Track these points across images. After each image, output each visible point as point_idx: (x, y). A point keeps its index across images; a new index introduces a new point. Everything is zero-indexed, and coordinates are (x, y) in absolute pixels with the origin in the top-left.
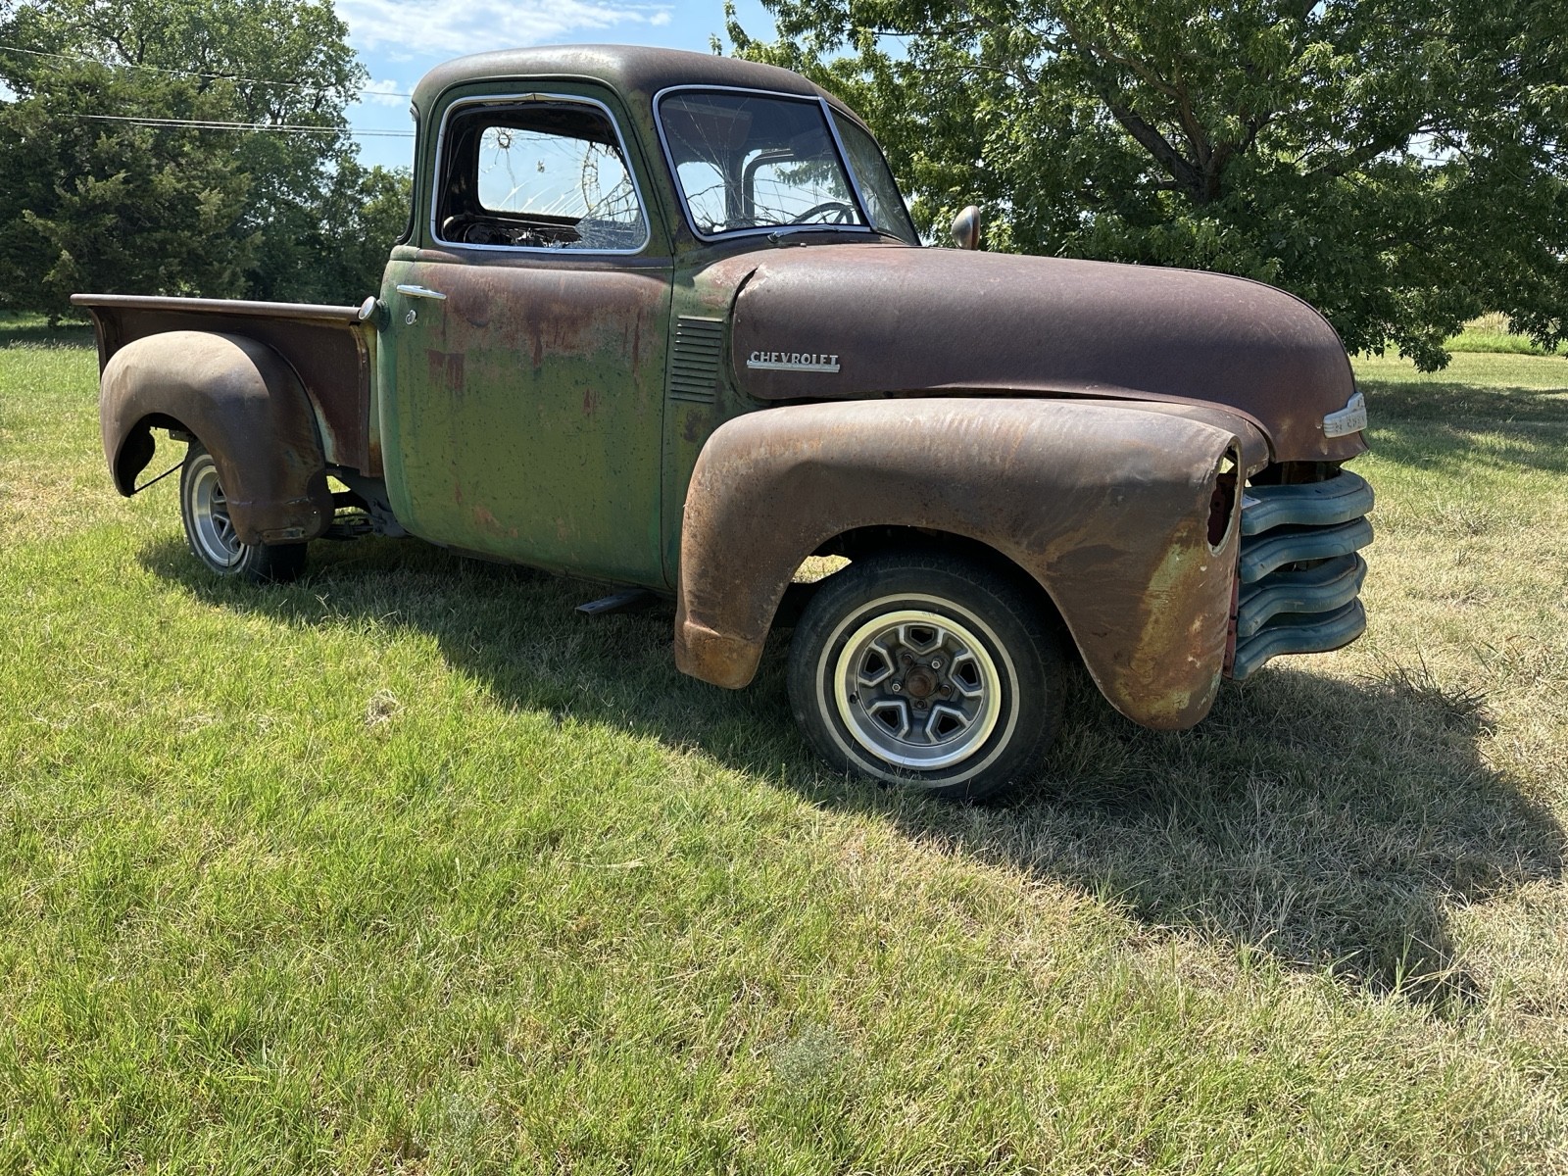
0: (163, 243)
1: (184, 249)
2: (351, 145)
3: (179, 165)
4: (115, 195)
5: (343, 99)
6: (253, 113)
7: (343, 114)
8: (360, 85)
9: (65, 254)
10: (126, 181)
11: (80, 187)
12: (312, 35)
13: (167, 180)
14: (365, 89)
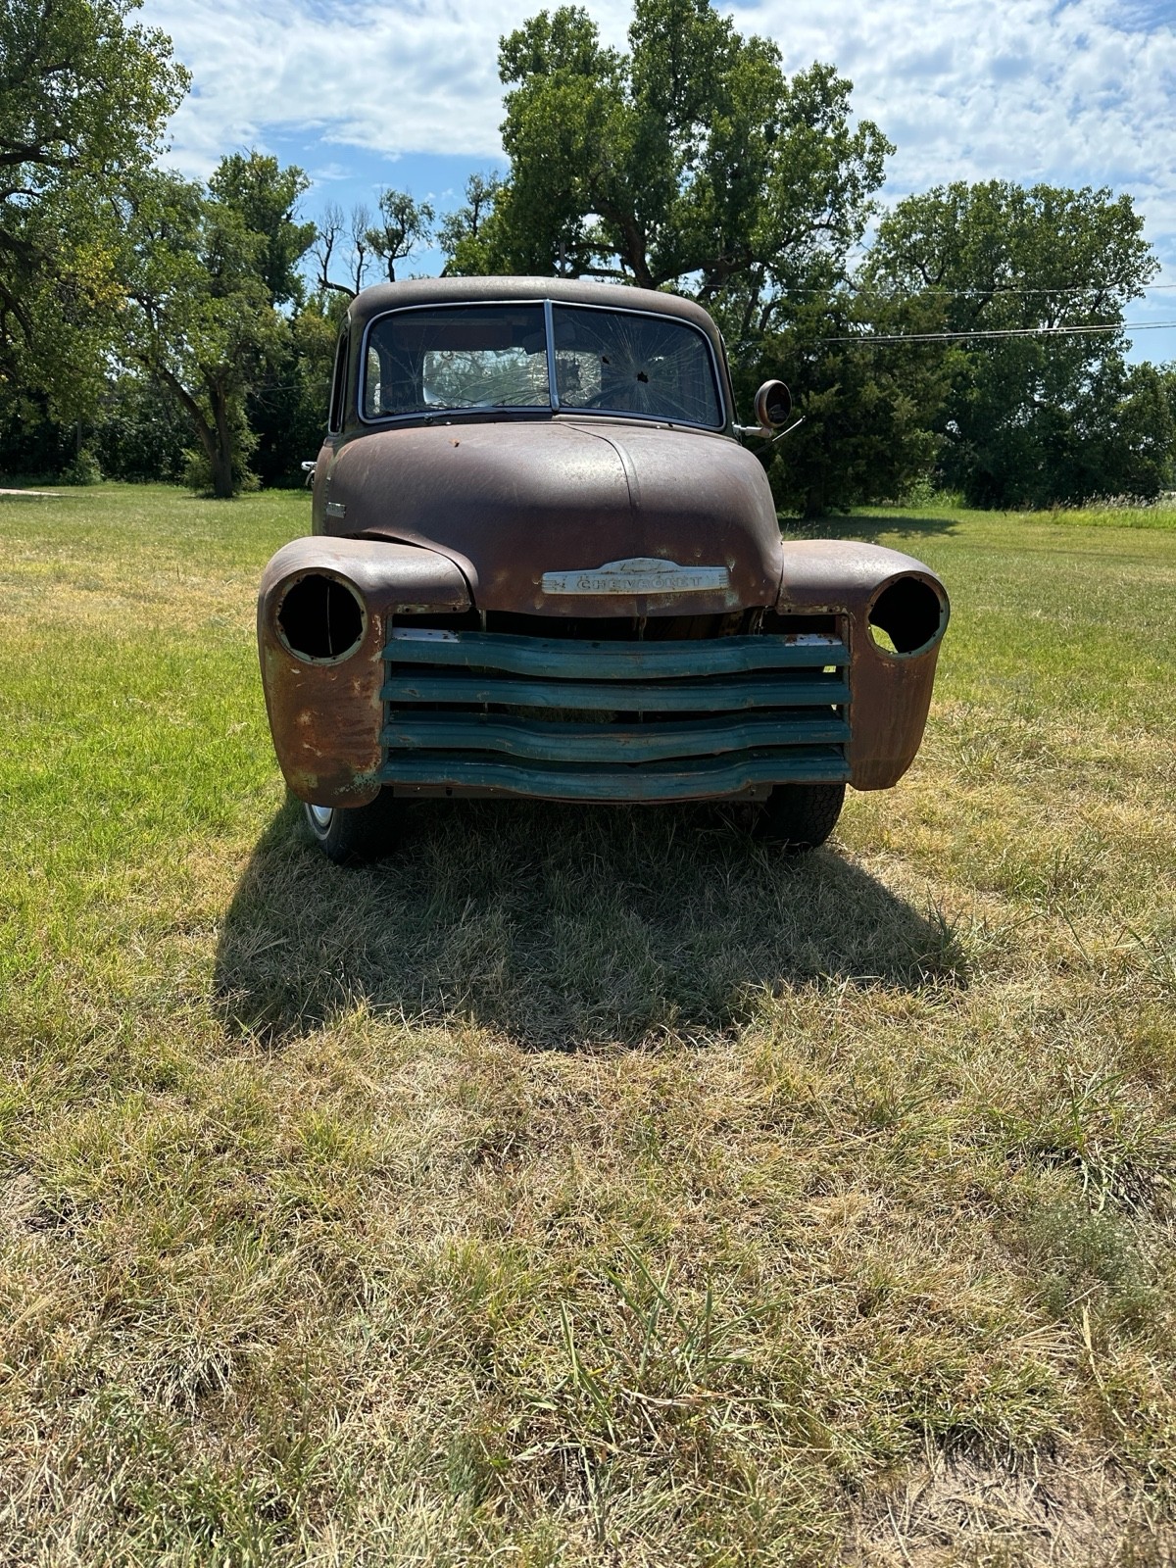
0: (856, 447)
1: (872, 452)
2: (1122, 343)
3: (893, 376)
4: (827, 407)
5: (1125, 296)
6: (1029, 320)
7: (1121, 312)
8: (1148, 279)
9: (778, 458)
10: (839, 393)
11: (804, 401)
12: (1104, 235)
13: (871, 392)
14: (1152, 284)
